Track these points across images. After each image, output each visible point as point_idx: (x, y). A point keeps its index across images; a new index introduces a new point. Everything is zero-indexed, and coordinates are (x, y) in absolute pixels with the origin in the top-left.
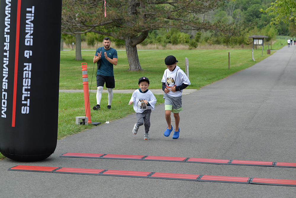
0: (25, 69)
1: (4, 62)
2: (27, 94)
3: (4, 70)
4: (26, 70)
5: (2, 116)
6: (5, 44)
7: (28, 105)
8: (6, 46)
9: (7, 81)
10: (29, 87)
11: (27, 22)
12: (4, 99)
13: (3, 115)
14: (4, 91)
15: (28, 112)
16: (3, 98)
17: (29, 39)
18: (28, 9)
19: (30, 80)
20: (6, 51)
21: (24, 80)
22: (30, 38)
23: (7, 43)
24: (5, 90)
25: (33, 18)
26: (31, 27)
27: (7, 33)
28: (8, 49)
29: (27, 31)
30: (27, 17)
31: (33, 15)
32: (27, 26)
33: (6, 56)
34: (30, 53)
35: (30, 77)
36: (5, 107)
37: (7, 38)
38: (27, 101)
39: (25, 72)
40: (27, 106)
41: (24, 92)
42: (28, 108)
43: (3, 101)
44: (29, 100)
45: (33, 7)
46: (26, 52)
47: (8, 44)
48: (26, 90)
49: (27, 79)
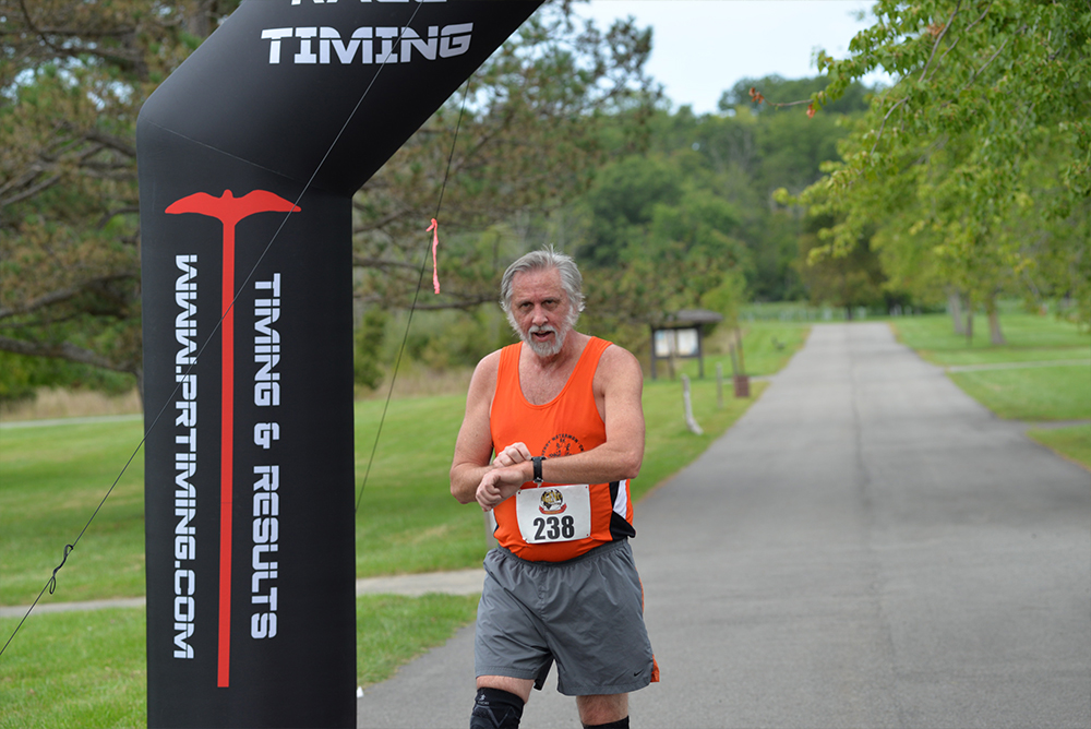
0: (257, 486)
1: (179, 466)
2: (269, 570)
3: (179, 494)
4: (261, 490)
5: (178, 654)
6: (179, 405)
7: (274, 607)
8: (186, 412)
9: (192, 530)
10: (275, 548)
11: (260, 326)
12: (184, 593)
13: (181, 649)
14: (181, 568)
15: (273, 633)
16: (178, 590)
17: (268, 386)
18: (259, 285)
19: (275, 522)
20: (185, 431)
21: (257, 523)
22: (272, 381)
23: (189, 401)
24: (186, 564)
25: (276, 314)
26: (272, 344)
27: (186, 369)
28: (193, 422)
29: (258, 359)
30: (258, 312)
31: (277, 302)
32: (258, 340)
33: (185, 448)
34: (271, 431)
35: (275, 512)
36: (187, 622)
37: (185, 386)
38: (268, 593)
39: (257, 498)
40: (269, 611)
41: (256, 564)
42: (273, 617)
43: (179, 601)
44: (274, 590)
45: (277, 277)
46: (259, 427)
47: (193, 405)
48: (264, 557)
49: (267, 520)
